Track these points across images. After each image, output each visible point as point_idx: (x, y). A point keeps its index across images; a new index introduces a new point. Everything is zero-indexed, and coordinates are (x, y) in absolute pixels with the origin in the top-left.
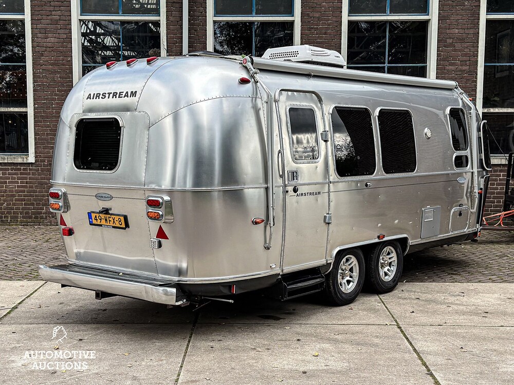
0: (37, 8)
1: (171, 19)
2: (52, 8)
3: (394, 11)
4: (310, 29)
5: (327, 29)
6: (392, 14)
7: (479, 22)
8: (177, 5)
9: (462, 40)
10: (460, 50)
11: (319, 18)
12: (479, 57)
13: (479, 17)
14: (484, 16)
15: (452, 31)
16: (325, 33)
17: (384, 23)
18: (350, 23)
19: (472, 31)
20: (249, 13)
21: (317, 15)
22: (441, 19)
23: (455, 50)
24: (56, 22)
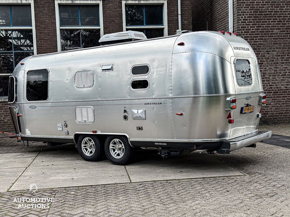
6: (82, 26)
11: (45, 28)
16: (49, 35)
21: (43, 26)
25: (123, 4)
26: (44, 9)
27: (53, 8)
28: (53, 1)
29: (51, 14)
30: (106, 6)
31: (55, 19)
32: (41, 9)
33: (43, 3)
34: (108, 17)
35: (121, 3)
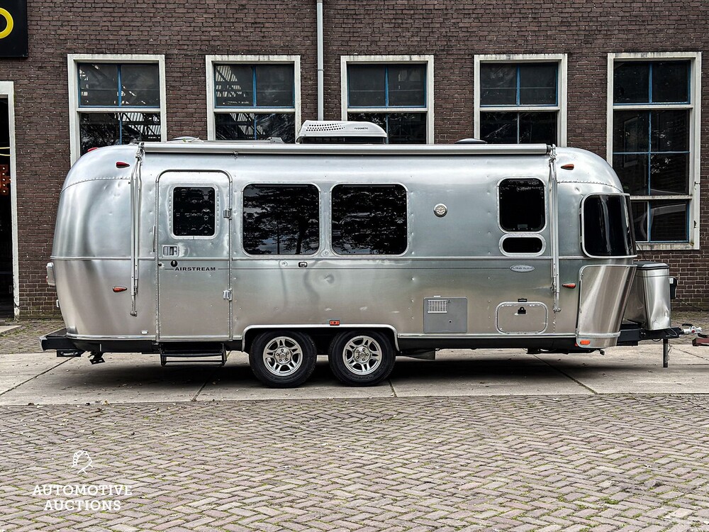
0: (172, 101)
1: (306, 110)
2: (187, 102)
3: (523, 102)
4: (443, 120)
5: (460, 119)
6: (522, 105)
7: (606, 112)
8: (312, 97)
9: (591, 130)
10: (589, 140)
11: (451, 110)
12: (608, 146)
13: (606, 108)
14: (611, 107)
15: (581, 121)
16: (458, 124)
17: (514, 114)
18: (483, 114)
19: (600, 121)
20: (382, 104)
21: (450, 106)
22: (570, 109)
23: (585, 140)
24: (192, 115)
25: (611, 60)
26: (453, 73)
27: (469, 70)
28: (470, 57)
29: (464, 82)
30: (574, 64)
31: (472, 92)
32: (448, 74)
33: (451, 61)
34: (577, 86)
35: (606, 58)
